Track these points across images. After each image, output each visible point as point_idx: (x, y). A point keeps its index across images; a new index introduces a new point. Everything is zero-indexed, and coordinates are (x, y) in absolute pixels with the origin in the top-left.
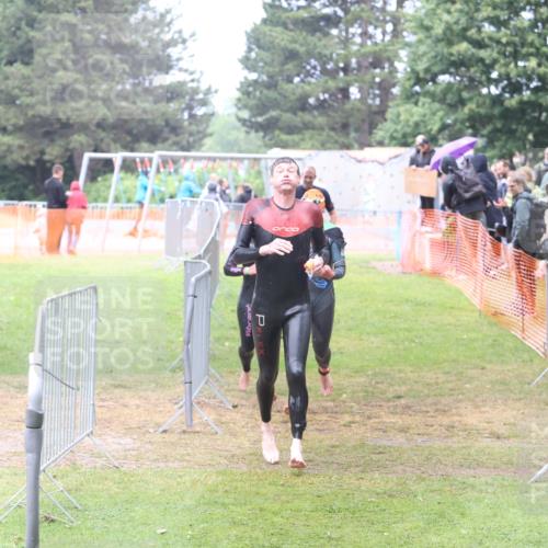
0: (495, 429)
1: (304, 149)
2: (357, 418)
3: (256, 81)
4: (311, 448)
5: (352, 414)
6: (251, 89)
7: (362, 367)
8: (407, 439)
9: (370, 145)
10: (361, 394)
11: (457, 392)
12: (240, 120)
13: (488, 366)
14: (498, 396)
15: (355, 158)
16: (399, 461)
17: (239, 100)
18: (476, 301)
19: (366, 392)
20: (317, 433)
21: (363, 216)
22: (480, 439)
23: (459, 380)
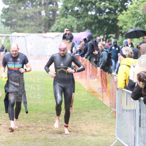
0: (93, 133)
1: (25, 33)
2: (44, 129)
3: (8, 9)
4: (28, 139)
5: (42, 127)
6: (6, 11)
7: (46, 110)
8: (62, 136)
9: (48, 32)
10: (45, 120)
11: (79, 120)
12: (2, 22)
13: (90, 111)
14: (94, 121)
15: (43, 36)
16: (59, 144)
17: (2, 15)
18: (86, 88)
19: (47, 119)
20: (29, 134)
21: (46, 57)
22: (87, 136)
23: (80, 115)
